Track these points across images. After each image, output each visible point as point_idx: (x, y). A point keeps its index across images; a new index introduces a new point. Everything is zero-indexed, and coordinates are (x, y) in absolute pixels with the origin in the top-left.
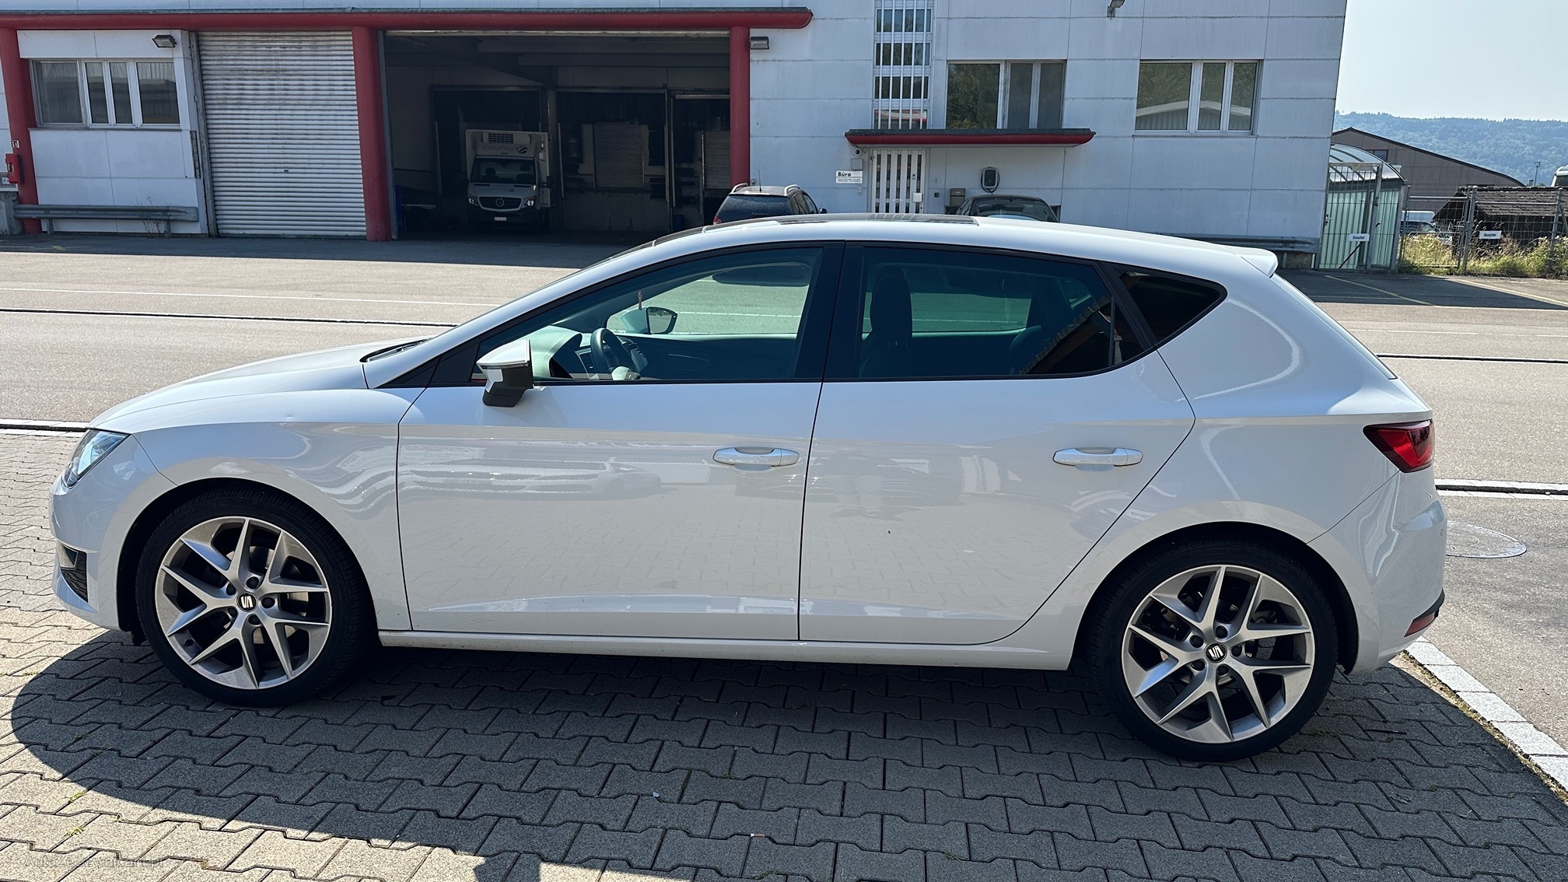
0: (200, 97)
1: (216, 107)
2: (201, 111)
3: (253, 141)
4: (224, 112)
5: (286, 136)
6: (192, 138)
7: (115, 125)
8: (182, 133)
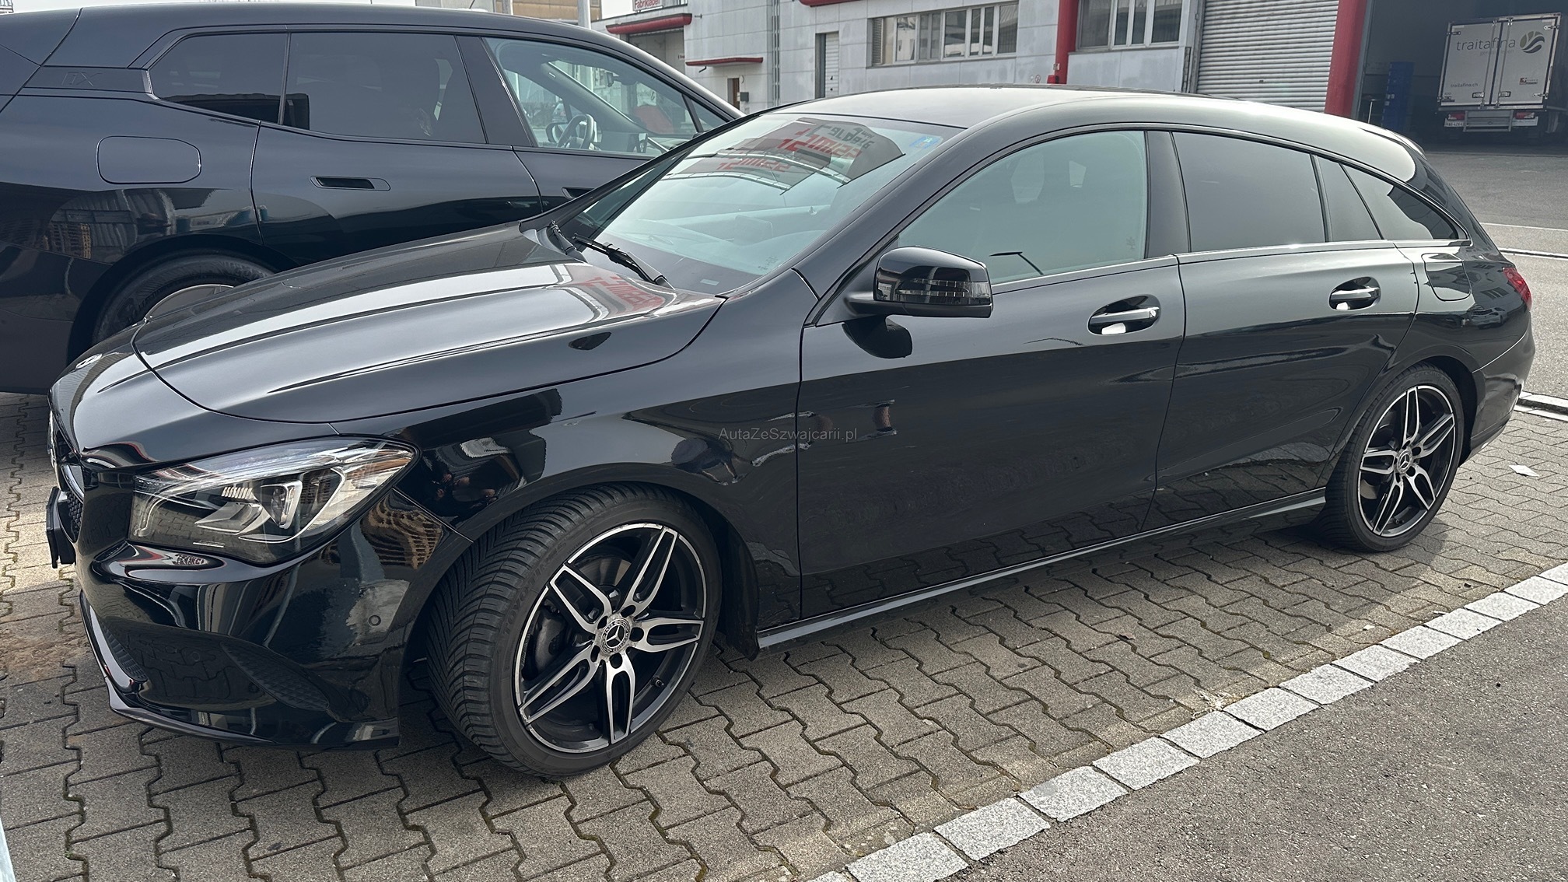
0: (1201, 15)
1: (1213, 22)
2: (1199, 28)
3: (1238, 53)
4: (1218, 27)
5: (1268, 46)
6: (1186, 54)
7: (1130, 46)
8: (1179, 49)
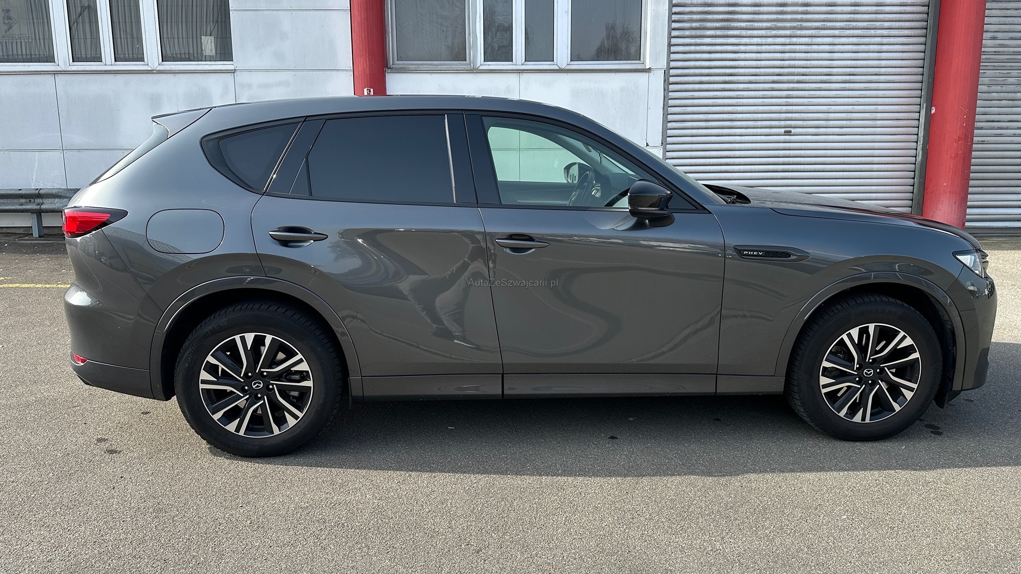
2: (668, 40)
3: (741, 86)
5: (796, 78)
6: (664, 81)
7: (522, 64)
8: (651, 74)
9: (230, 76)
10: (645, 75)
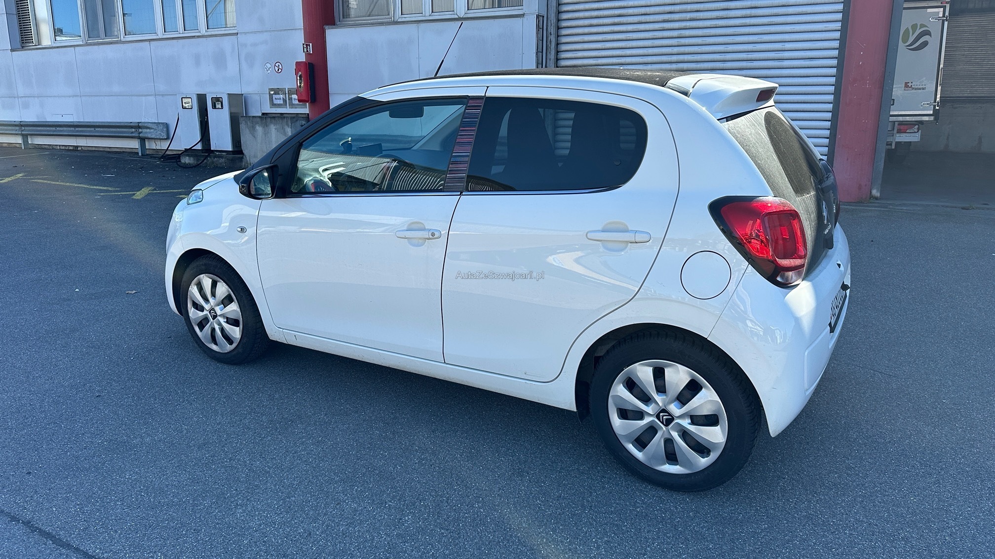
6: (538, 26)
7: (430, 16)
8: (525, 19)
9: (234, 37)
10: (519, 20)
